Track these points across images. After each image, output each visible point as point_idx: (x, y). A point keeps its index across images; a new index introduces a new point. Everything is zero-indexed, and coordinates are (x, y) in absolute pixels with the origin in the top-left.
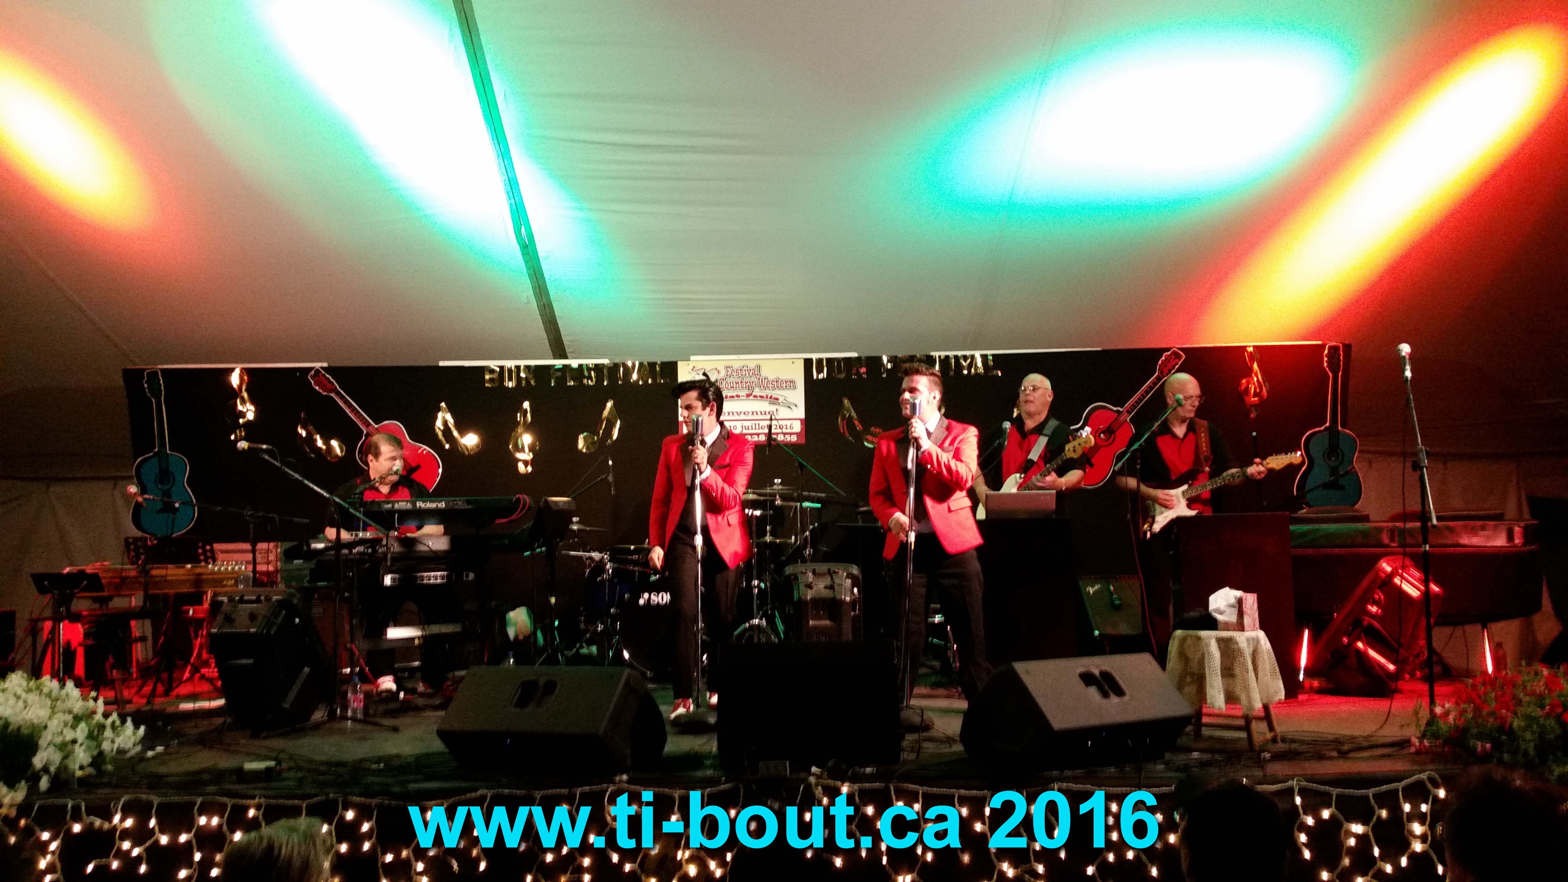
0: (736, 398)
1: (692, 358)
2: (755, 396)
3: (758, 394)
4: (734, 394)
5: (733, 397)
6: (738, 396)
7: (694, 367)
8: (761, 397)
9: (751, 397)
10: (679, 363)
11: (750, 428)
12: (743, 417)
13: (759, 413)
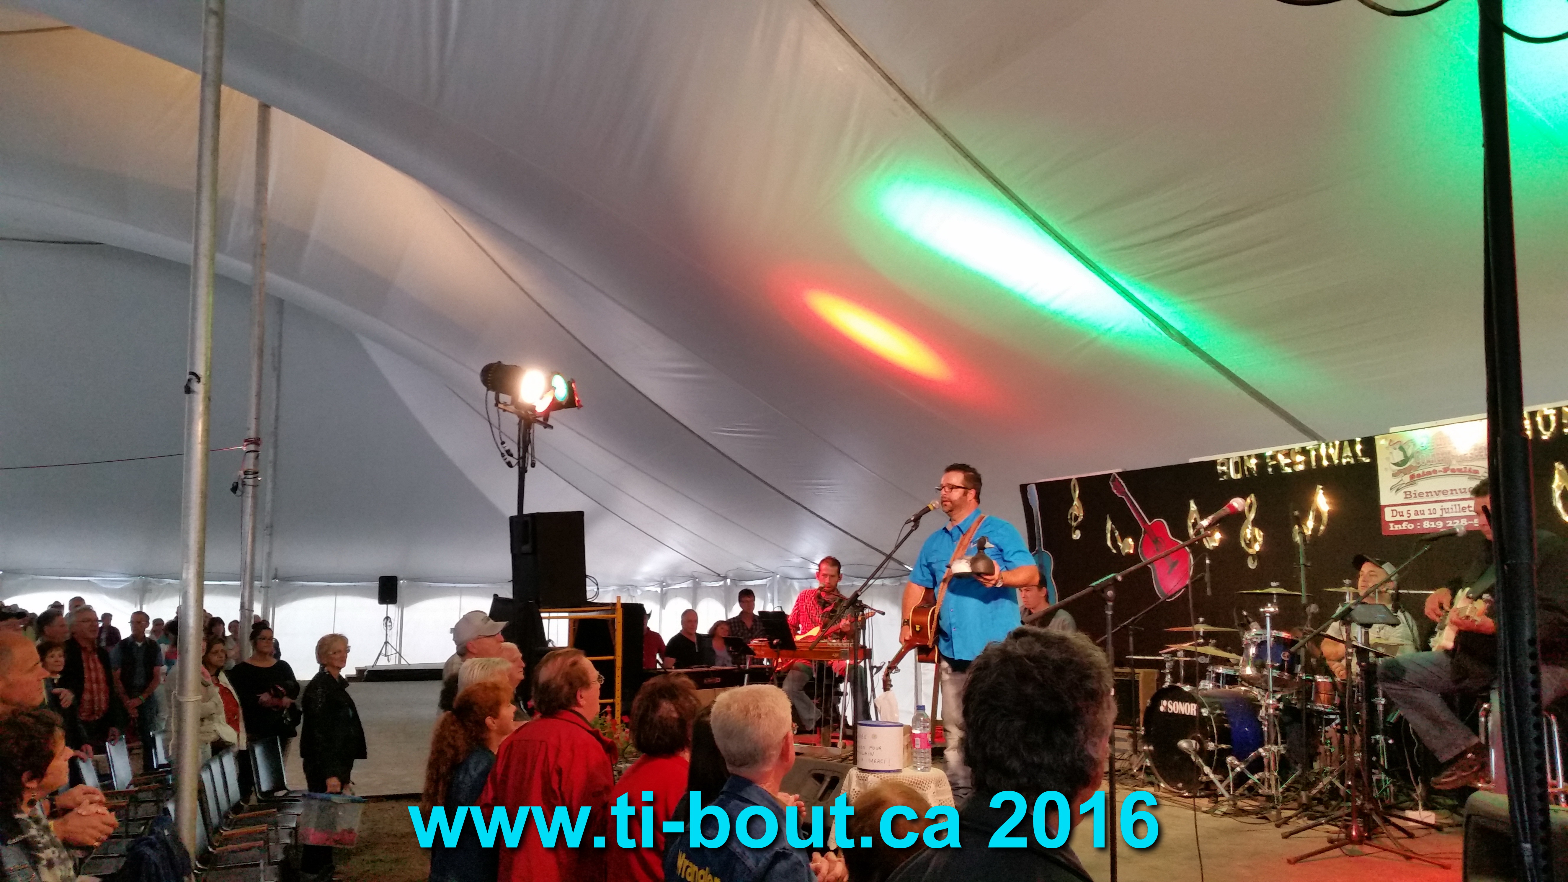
0: (1433, 475)
1: (1392, 430)
2: (1453, 470)
3: (1456, 467)
4: (1431, 469)
5: (1429, 473)
6: (1435, 472)
7: (1391, 441)
8: (1459, 470)
9: (1449, 472)
10: (1376, 437)
11: (1450, 511)
12: (1442, 497)
13: (1458, 491)
